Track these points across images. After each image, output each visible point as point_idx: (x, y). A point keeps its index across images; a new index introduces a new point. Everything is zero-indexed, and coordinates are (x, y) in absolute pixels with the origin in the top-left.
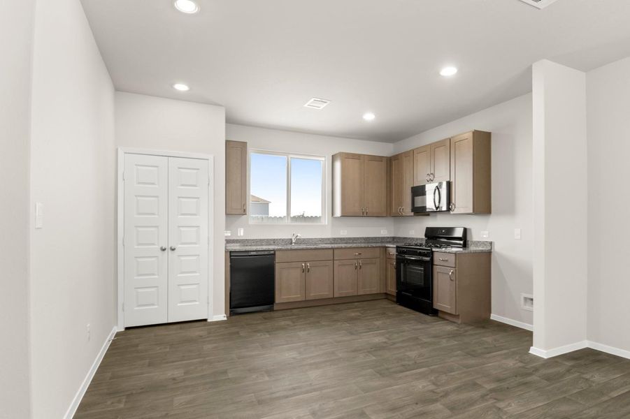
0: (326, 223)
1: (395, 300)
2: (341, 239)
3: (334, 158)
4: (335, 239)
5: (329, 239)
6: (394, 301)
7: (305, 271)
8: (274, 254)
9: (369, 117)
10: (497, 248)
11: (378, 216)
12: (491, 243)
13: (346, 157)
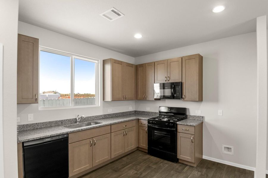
0: (99, 105)
1: (147, 151)
2: (109, 115)
3: (104, 62)
4: (105, 115)
5: (101, 116)
6: (145, 152)
7: (93, 145)
8: (68, 137)
9: (138, 36)
10: (207, 120)
11: (130, 99)
12: (203, 117)
13: (115, 62)
